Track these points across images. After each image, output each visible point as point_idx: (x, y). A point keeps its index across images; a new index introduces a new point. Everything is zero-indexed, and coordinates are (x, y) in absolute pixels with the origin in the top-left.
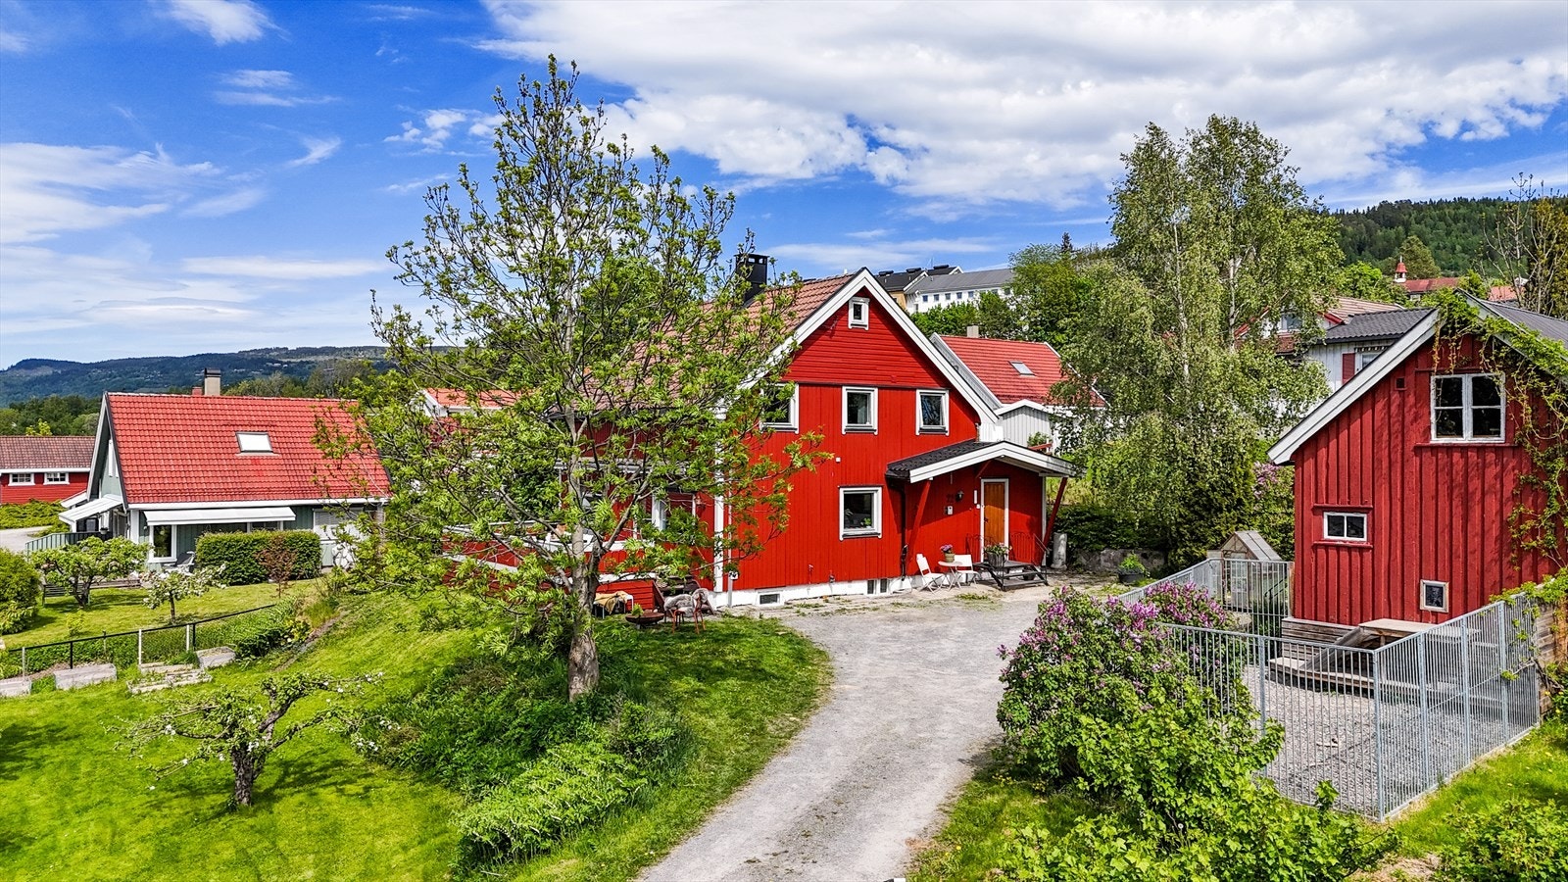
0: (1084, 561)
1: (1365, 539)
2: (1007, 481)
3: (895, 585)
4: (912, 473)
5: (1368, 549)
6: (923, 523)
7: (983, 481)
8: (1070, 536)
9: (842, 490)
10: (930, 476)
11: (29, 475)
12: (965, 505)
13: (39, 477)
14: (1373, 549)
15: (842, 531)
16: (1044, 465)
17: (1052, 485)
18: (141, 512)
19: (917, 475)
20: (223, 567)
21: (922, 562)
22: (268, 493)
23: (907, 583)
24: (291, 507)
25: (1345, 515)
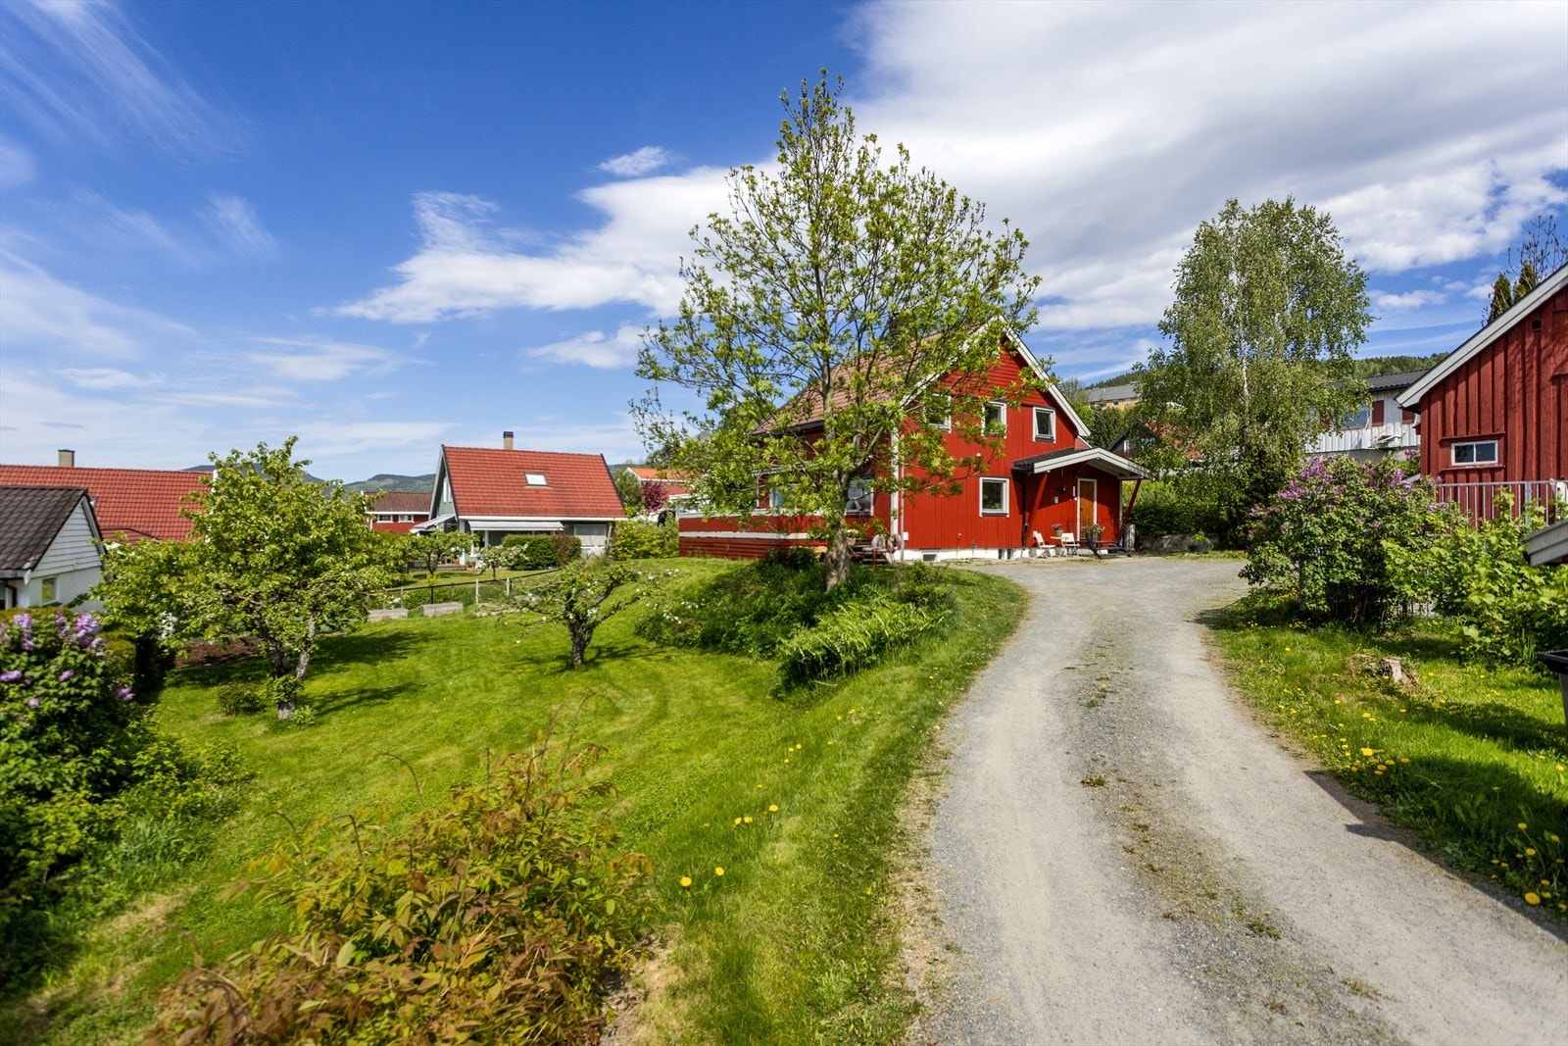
0: (1148, 545)
1: (1496, 461)
2: (1095, 481)
3: (1017, 554)
4: (1036, 465)
5: (1499, 469)
6: (1040, 507)
7: (1079, 480)
8: (1137, 527)
9: (981, 479)
10: (1048, 469)
11: (389, 516)
12: (1067, 496)
13: (396, 518)
14: (1506, 469)
15: (981, 510)
16: (1126, 467)
17: (1128, 485)
18: (466, 522)
19: (1040, 467)
20: (526, 546)
21: (1039, 537)
22: (546, 513)
23: (1026, 553)
24: (563, 522)
25: (1474, 444)
